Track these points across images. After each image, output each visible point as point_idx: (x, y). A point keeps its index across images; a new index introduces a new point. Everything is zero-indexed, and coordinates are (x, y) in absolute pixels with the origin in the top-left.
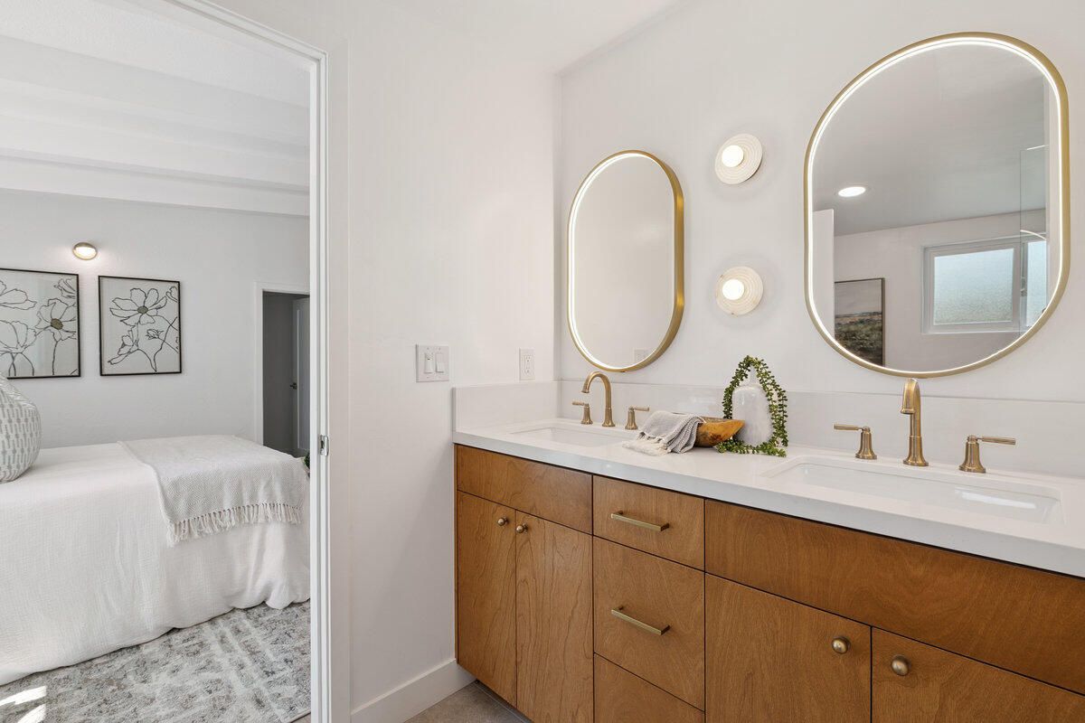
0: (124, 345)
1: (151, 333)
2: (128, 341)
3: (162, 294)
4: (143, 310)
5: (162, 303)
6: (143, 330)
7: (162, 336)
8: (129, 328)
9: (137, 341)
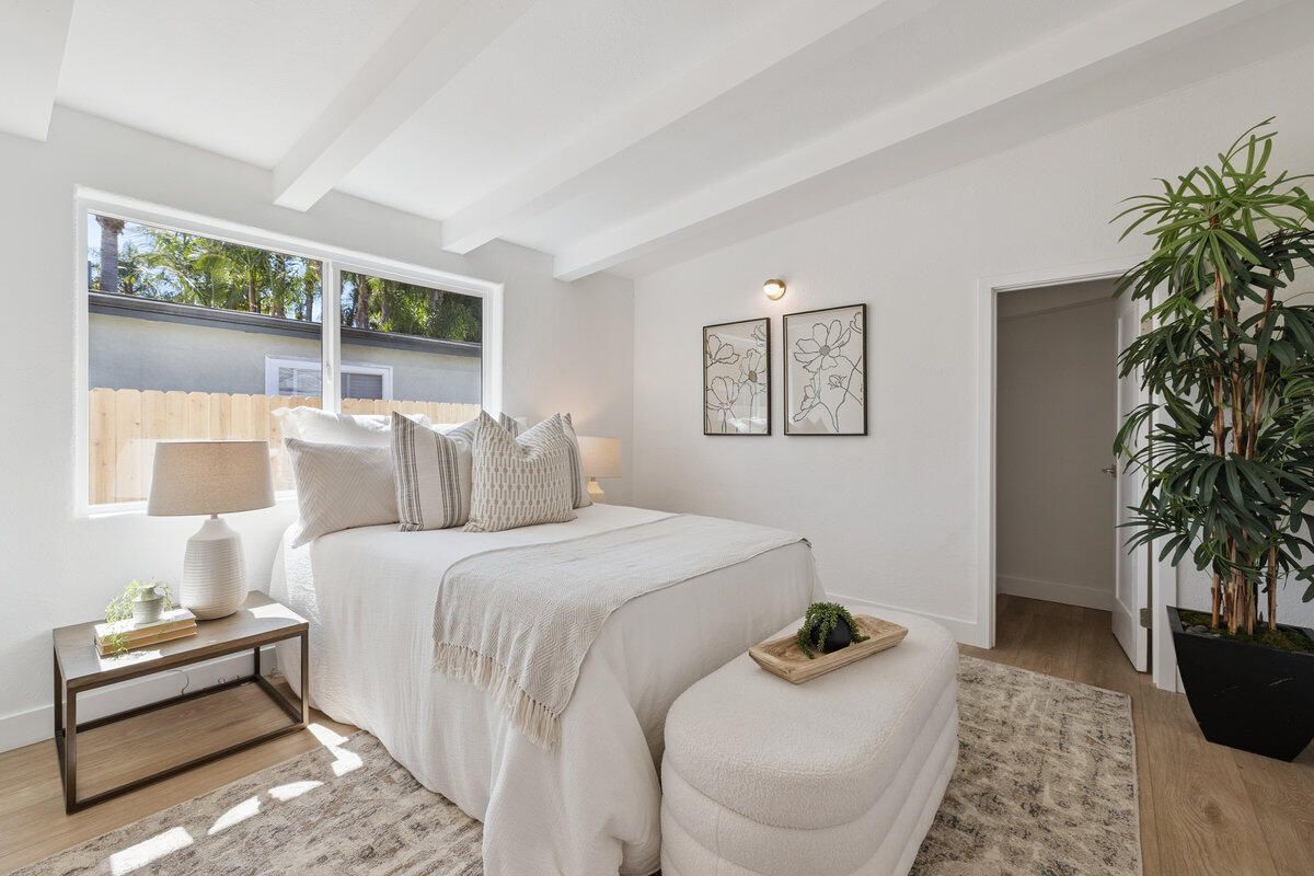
0: (806, 397)
1: (833, 380)
2: (810, 393)
3: (846, 326)
4: (825, 350)
5: (845, 339)
6: (824, 377)
7: (845, 384)
8: (811, 375)
9: (819, 392)
